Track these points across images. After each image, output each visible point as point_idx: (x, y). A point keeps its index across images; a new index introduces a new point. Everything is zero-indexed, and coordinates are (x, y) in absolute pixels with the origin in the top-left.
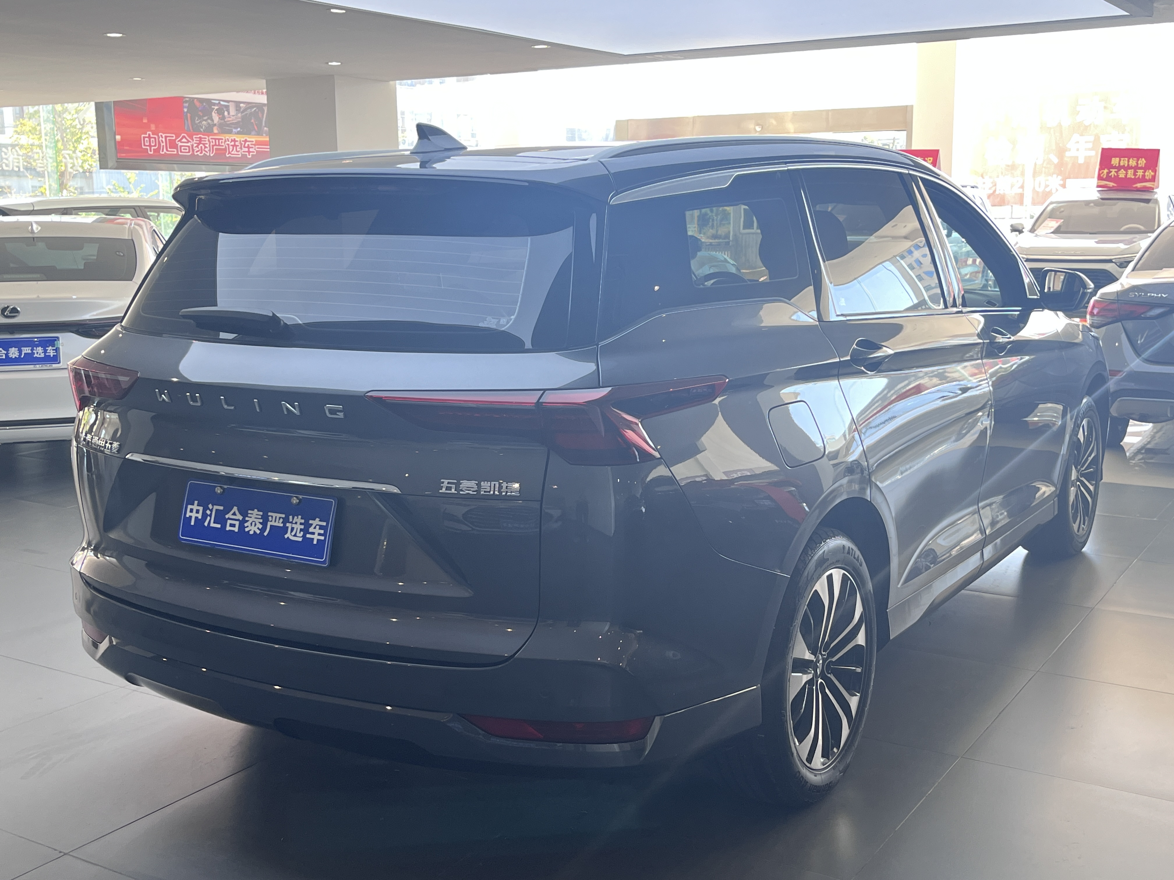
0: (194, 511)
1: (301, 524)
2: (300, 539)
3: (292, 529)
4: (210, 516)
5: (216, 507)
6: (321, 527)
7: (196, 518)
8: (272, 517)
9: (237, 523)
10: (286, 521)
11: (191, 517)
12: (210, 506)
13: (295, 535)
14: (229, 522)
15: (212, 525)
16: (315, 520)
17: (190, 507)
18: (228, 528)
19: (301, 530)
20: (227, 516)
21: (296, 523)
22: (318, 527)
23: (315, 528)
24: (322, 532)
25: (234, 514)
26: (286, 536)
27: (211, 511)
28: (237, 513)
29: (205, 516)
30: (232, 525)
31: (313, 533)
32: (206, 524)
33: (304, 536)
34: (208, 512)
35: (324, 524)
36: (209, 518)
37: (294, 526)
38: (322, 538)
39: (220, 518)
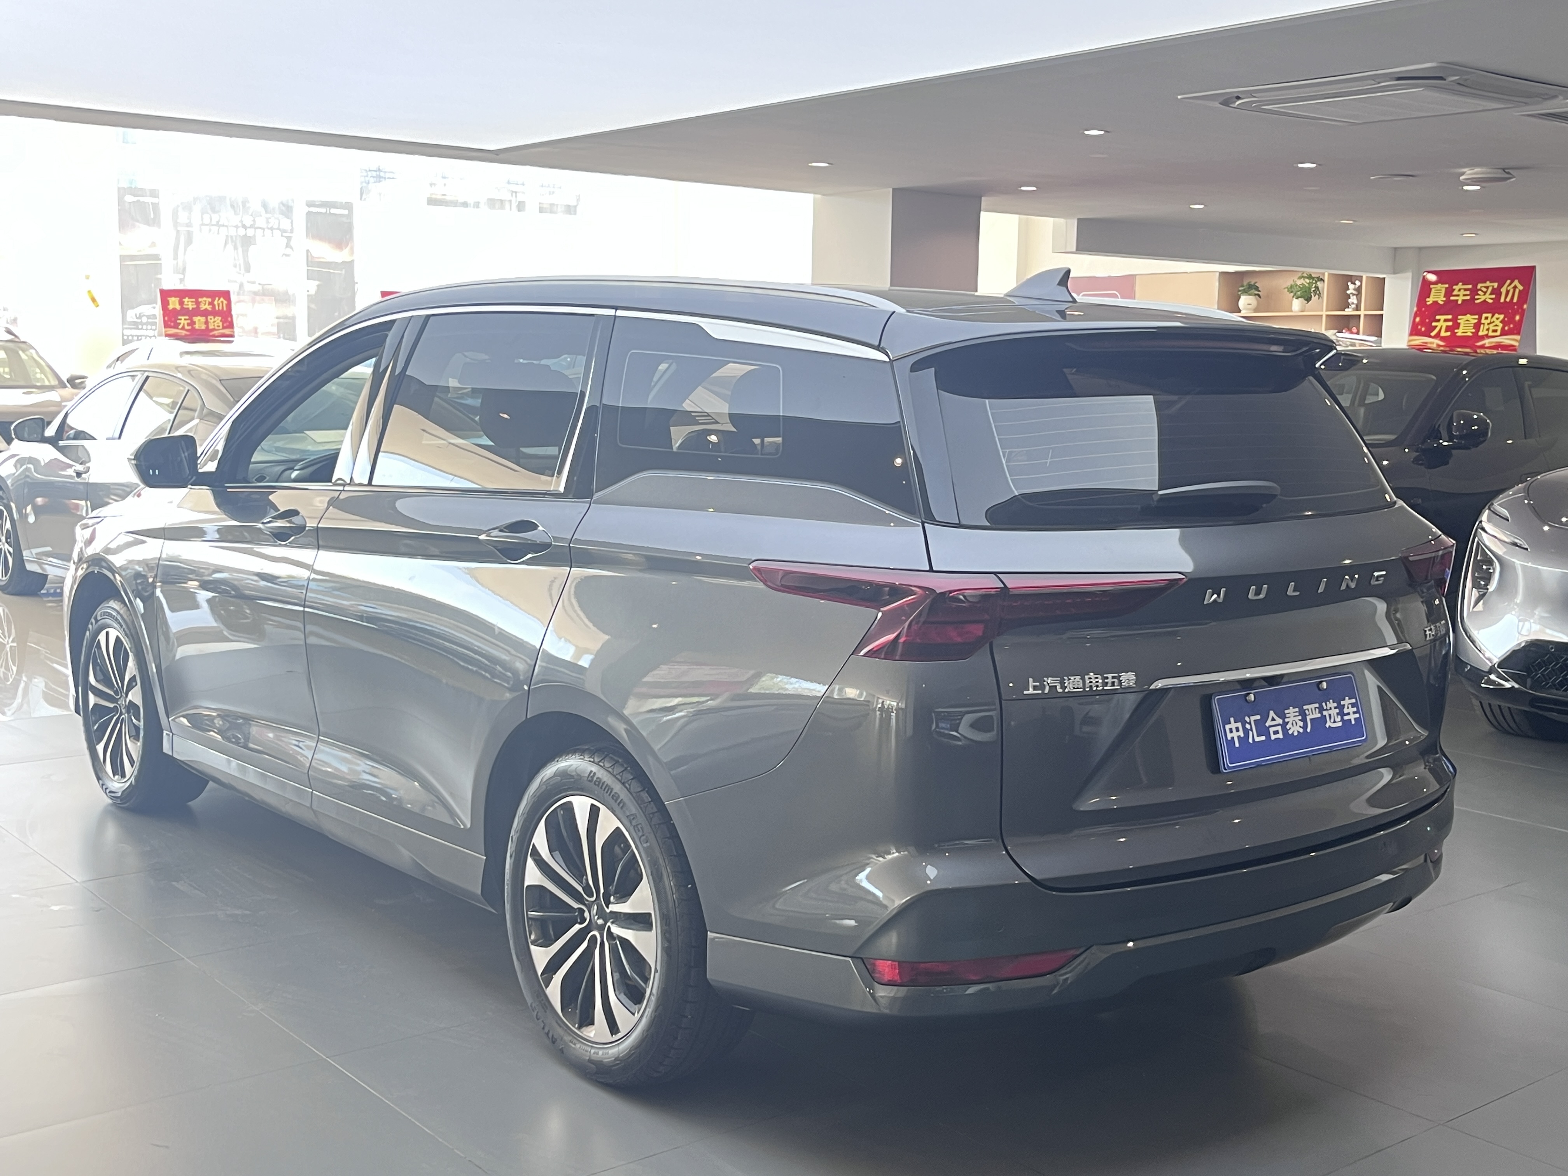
0: (1234, 730)
1: (1335, 708)
2: (1340, 724)
3: (1330, 715)
4: (1251, 730)
5: (1253, 718)
6: (1353, 705)
7: (1239, 737)
8: (1308, 710)
9: (1279, 728)
10: (1321, 709)
11: (1233, 738)
12: (1247, 719)
13: (1335, 722)
14: (1272, 730)
15: (1257, 739)
16: (1344, 700)
17: (1228, 727)
18: (1273, 737)
19: (1338, 714)
20: (1267, 724)
21: (1331, 709)
22: (1350, 706)
23: (1348, 708)
24: (1355, 709)
25: (1273, 719)
26: (1327, 726)
27: (1250, 723)
28: (1275, 717)
29: (1246, 732)
30: (1276, 732)
31: (1348, 714)
32: (1251, 740)
33: (1342, 720)
34: (1248, 726)
35: (1353, 701)
36: (1251, 733)
37: (1330, 712)
38: (1357, 716)
39: (1262, 729)
